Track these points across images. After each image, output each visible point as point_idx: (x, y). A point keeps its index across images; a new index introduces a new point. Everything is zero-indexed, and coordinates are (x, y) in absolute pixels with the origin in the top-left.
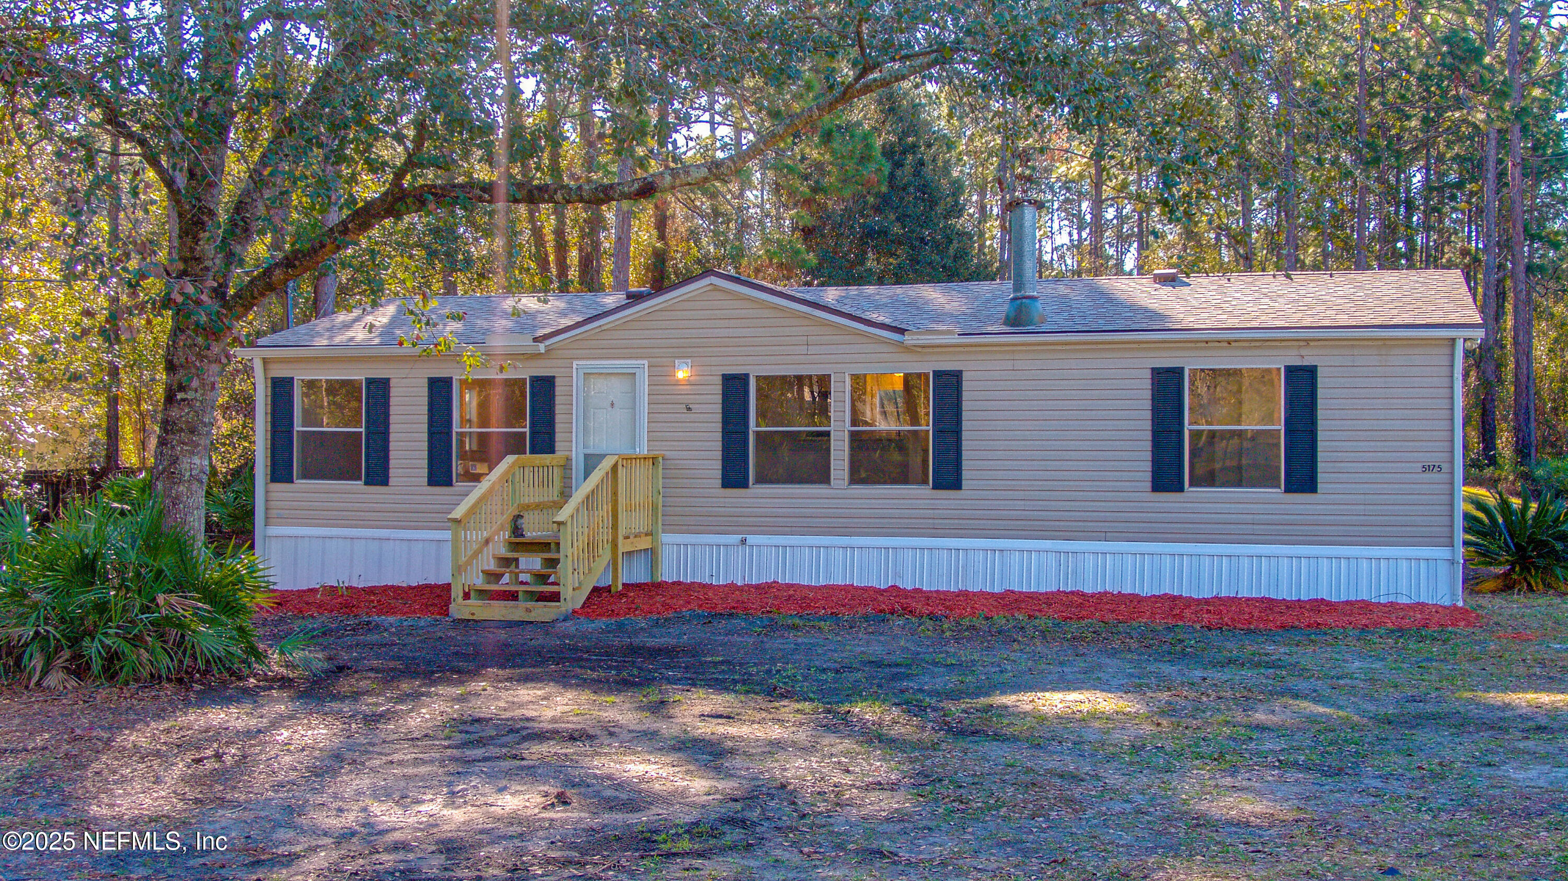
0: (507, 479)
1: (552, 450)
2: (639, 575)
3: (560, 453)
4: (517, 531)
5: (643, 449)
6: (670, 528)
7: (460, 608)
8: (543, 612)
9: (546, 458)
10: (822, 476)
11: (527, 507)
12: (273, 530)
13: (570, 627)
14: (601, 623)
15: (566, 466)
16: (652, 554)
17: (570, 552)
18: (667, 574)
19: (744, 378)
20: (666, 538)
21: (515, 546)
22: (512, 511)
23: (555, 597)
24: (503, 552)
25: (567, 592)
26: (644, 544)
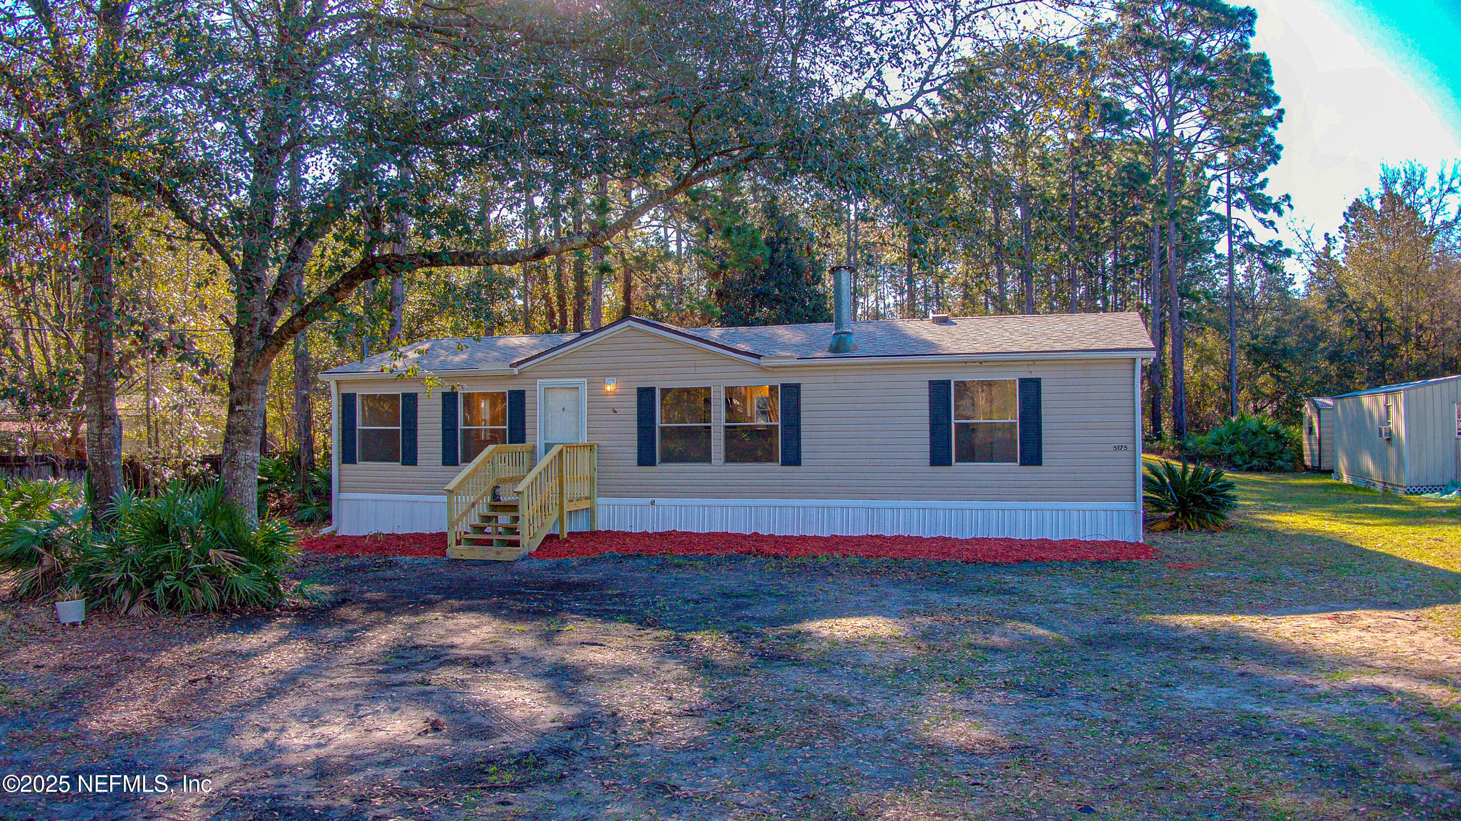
0: (489, 460)
1: (522, 440)
2: (581, 525)
3: (529, 442)
4: (495, 497)
5: (584, 440)
6: (602, 494)
7: (454, 551)
8: (508, 554)
9: (518, 446)
10: (706, 458)
11: (504, 481)
12: (344, 496)
13: (524, 566)
14: (549, 562)
15: (533, 452)
16: (590, 512)
17: (525, 512)
18: (601, 525)
19: (652, 390)
20: (601, 501)
21: (493, 508)
22: (492, 483)
23: (516, 544)
24: (486, 512)
25: (524, 539)
26: (585, 504)
